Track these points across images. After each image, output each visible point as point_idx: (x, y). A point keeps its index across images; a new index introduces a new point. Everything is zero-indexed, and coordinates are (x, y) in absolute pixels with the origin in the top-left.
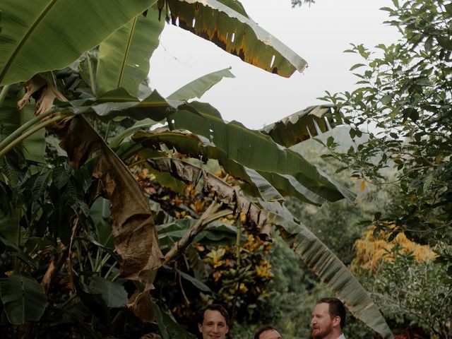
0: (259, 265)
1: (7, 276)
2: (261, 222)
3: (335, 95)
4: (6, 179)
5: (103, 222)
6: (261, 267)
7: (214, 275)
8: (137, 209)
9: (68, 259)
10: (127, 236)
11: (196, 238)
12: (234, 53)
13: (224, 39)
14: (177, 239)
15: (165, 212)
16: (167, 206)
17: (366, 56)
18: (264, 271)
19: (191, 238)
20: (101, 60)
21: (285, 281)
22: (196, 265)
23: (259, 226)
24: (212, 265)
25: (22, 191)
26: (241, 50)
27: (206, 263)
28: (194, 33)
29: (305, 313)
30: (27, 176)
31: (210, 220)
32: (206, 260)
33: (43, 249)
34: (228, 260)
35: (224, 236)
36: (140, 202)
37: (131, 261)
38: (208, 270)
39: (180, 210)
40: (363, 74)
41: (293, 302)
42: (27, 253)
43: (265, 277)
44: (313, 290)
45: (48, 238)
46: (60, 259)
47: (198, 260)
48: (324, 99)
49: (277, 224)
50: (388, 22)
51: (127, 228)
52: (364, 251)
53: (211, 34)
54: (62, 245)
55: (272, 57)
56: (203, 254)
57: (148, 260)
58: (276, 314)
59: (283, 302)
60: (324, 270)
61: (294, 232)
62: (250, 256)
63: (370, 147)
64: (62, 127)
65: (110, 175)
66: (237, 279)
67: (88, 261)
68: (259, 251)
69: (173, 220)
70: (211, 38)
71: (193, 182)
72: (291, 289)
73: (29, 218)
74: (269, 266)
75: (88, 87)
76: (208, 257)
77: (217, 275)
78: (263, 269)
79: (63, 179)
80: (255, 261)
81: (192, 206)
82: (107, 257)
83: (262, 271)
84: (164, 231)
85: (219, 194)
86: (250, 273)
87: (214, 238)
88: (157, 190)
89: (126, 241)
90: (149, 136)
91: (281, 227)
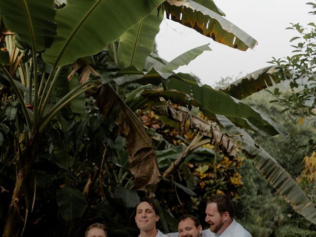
0: (232, 176)
1: (61, 188)
2: (230, 148)
3: (279, 59)
4: (60, 125)
5: (123, 149)
6: (234, 177)
7: (201, 184)
8: (144, 144)
9: (100, 176)
10: (137, 162)
11: (186, 159)
12: (208, 36)
13: (202, 27)
14: (173, 160)
15: (166, 141)
16: (167, 136)
17: (301, 31)
18: (237, 181)
19: (183, 159)
20: (121, 43)
21: (255, 187)
22: (188, 178)
23: (228, 151)
24: (199, 177)
25: (71, 133)
26: (213, 34)
27: (195, 176)
28: (182, 23)
29: (270, 210)
30: (74, 123)
31: (195, 147)
32: (195, 173)
33: (84, 170)
34: (210, 173)
35: (205, 157)
36: (145, 139)
37: (140, 178)
38: (196, 181)
39: (177, 139)
40: (297, 45)
41: (260, 202)
42: (74, 172)
43: (237, 184)
44: (276, 193)
45: (87, 162)
46: (94, 176)
47: (189, 174)
48: (272, 62)
49: (242, 148)
50: (311, 12)
51: (138, 157)
52: (311, 165)
53: (193, 24)
54: (96, 167)
55: (234, 38)
56: (193, 170)
57: (151, 177)
58: (246, 211)
59: (253, 202)
60: (275, 180)
61: (254, 154)
62: (226, 170)
63: (305, 94)
64: (95, 92)
65: (126, 123)
66: (215, 187)
67: (114, 176)
68: (232, 167)
69: (172, 146)
70: (193, 26)
71: (182, 122)
72: (259, 193)
73: (75, 150)
74: (240, 177)
75: (113, 60)
76: (196, 171)
77: (202, 184)
78: (235, 179)
79: (96, 125)
80: (230, 174)
81: (185, 136)
82: (126, 174)
83: (235, 181)
84: (165, 155)
85: (201, 129)
86: (223, 183)
87: (199, 159)
88: (160, 126)
89: (137, 166)
90: (152, 93)
91: (246, 151)
